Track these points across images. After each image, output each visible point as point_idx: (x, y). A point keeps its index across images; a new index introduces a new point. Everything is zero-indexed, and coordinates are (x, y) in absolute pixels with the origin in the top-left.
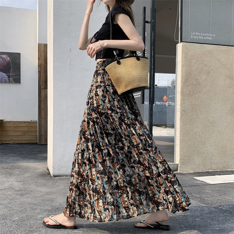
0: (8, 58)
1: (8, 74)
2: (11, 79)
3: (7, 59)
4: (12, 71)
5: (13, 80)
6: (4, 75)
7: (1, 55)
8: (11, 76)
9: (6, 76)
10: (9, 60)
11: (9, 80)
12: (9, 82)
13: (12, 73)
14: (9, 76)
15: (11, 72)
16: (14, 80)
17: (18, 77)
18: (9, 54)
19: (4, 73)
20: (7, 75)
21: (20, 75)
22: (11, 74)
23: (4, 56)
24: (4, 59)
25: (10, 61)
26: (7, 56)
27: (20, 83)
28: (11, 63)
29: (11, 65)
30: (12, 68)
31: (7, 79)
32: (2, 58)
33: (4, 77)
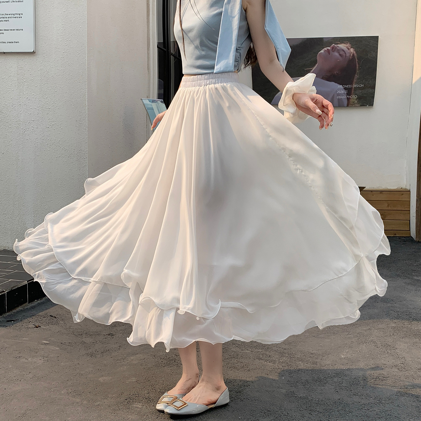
0: (352, 50)
1: (347, 86)
2: (354, 97)
3: (349, 51)
4: (358, 79)
5: (357, 99)
6: (339, 89)
7: (337, 44)
8: (355, 90)
9: (343, 92)
10: (353, 55)
11: (348, 99)
12: (348, 106)
13: (356, 83)
14: (349, 92)
15: (355, 81)
16: (359, 98)
17: (371, 91)
18: (354, 41)
19: (340, 85)
20: (345, 89)
21: (374, 87)
22: (354, 86)
23: (342, 46)
24: (342, 53)
25: (355, 55)
26: (348, 45)
27: (373, 105)
28: (357, 60)
29: (357, 65)
30: (357, 72)
31: (344, 97)
32: (338, 51)
33: (339, 95)
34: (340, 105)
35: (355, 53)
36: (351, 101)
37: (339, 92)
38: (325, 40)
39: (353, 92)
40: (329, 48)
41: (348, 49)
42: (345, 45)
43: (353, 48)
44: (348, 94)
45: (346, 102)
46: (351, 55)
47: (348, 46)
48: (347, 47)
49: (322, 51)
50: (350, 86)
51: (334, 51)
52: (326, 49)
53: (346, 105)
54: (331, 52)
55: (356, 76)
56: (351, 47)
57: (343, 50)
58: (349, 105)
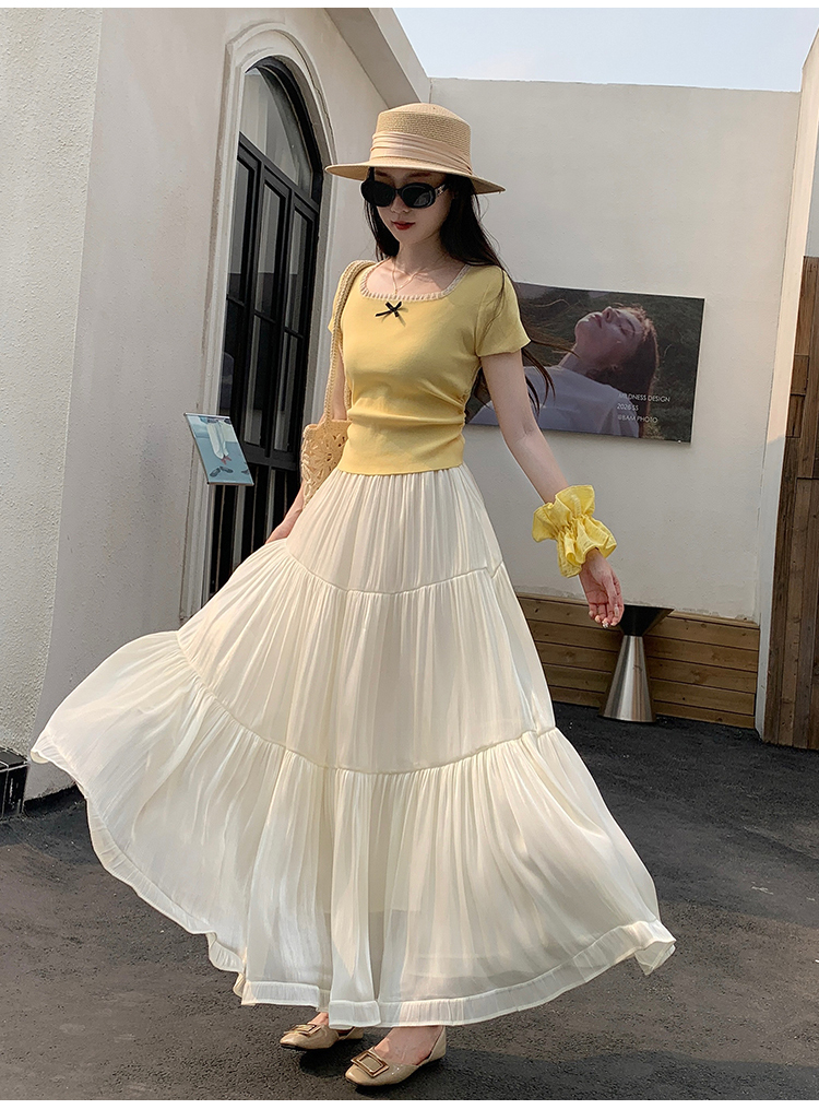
0: (647, 323)
1: (637, 397)
3: (641, 325)
6: (620, 400)
7: (618, 306)
8: (652, 407)
9: (629, 407)
10: (650, 333)
11: (641, 423)
12: (640, 437)
14: (642, 408)
15: (652, 387)
16: (663, 424)
17: (683, 411)
18: (652, 304)
19: (623, 392)
20: (634, 402)
21: (690, 405)
23: (627, 312)
24: (626, 326)
25: (655, 333)
26: (639, 311)
27: (690, 441)
28: (657, 346)
29: (657, 356)
30: (658, 369)
31: (633, 418)
32: (619, 322)
33: (620, 412)
34: (625, 434)
35: (653, 329)
36: (647, 428)
37: (620, 407)
38: (591, 296)
40: (600, 314)
41: (640, 320)
42: (633, 311)
43: (651, 319)
44: (638, 413)
45: (636, 429)
46: (646, 333)
47: (638, 313)
48: (637, 316)
49: (585, 319)
50: (643, 398)
51: (609, 322)
52: (593, 315)
53: (637, 435)
54: (603, 322)
55: (655, 379)
56: (647, 317)
57: (630, 323)
58: (642, 434)
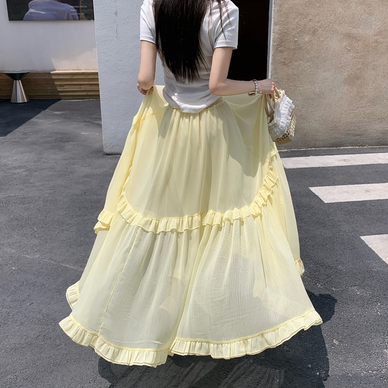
1: (76, 7)
2: (82, 14)
4: (82, 2)
6: (71, 8)
8: (82, 9)
9: (74, 10)
11: (79, 15)
12: (79, 20)
13: (82, 5)
15: (80, 3)
17: (92, 10)
19: (71, 5)
22: (81, 7)
31: (76, 14)
33: (72, 12)
34: (74, 19)
36: (81, 17)
37: (71, 10)
39: (81, 11)
44: (78, 12)
45: (77, 17)
50: (78, 7)
53: (78, 19)
